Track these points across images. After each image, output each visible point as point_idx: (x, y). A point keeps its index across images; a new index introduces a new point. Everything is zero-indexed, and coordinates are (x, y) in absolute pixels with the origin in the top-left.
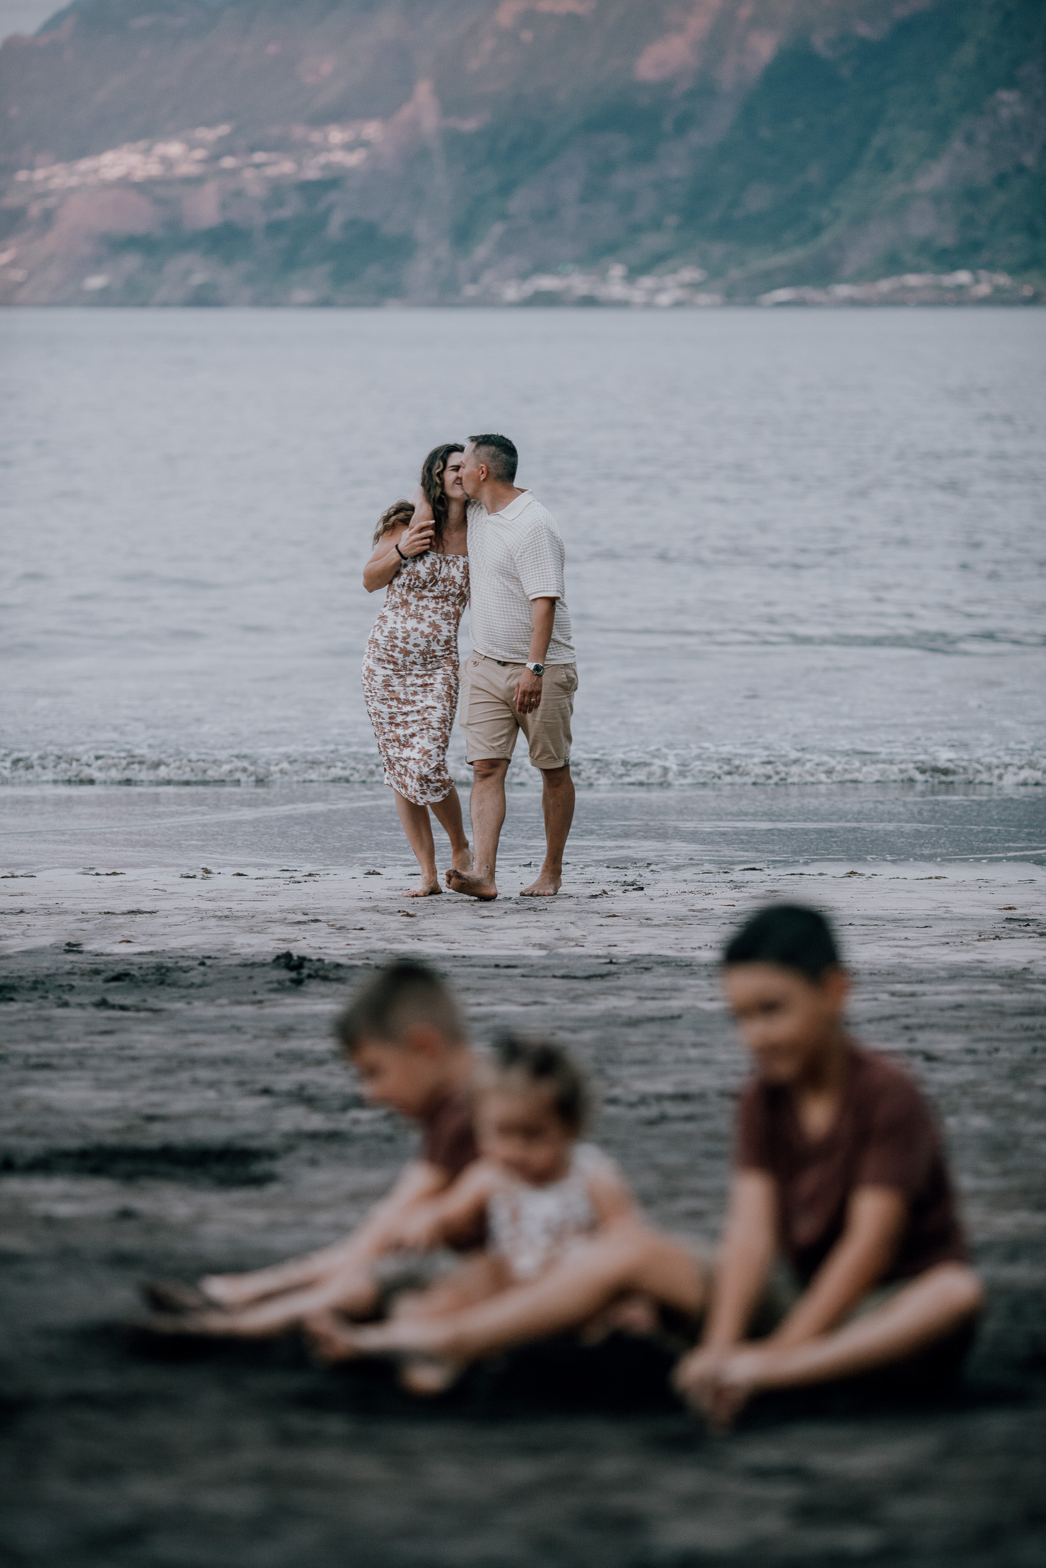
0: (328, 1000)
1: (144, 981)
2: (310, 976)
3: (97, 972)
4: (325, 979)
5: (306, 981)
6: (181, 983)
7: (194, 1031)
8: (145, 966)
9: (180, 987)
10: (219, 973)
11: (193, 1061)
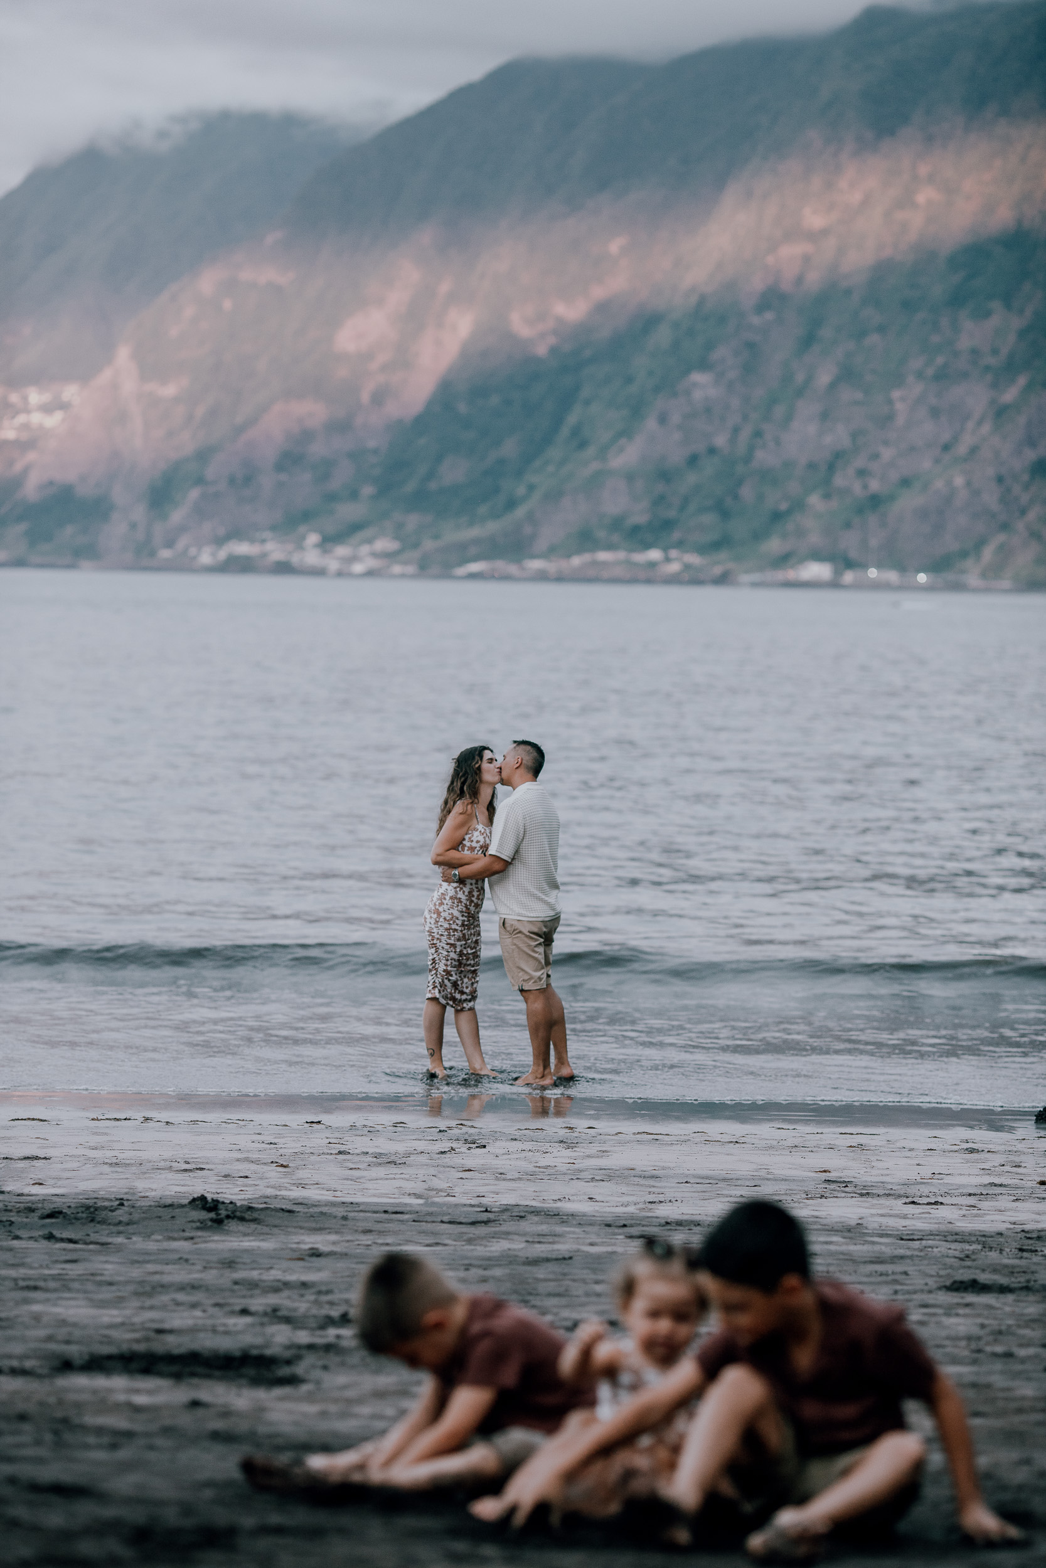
0: (251, 1238)
1: (77, 1219)
2: (228, 1217)
3: (31, 1210)
4: (242, 1219)
5: (226, 1221)
6: (109, 1221)
7: (148, 1262)
8: (73, 1205)
9: (110, 1224)
10: (144, 1213)
11: (164, 1287)
